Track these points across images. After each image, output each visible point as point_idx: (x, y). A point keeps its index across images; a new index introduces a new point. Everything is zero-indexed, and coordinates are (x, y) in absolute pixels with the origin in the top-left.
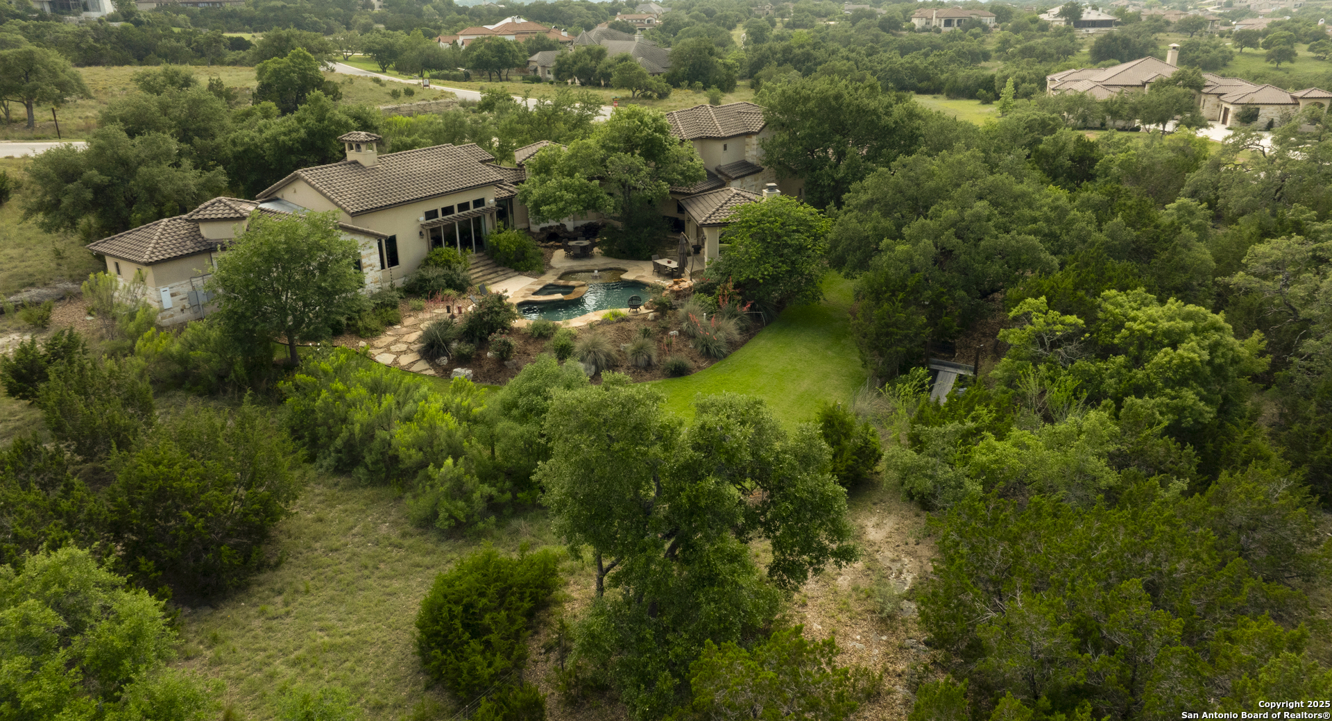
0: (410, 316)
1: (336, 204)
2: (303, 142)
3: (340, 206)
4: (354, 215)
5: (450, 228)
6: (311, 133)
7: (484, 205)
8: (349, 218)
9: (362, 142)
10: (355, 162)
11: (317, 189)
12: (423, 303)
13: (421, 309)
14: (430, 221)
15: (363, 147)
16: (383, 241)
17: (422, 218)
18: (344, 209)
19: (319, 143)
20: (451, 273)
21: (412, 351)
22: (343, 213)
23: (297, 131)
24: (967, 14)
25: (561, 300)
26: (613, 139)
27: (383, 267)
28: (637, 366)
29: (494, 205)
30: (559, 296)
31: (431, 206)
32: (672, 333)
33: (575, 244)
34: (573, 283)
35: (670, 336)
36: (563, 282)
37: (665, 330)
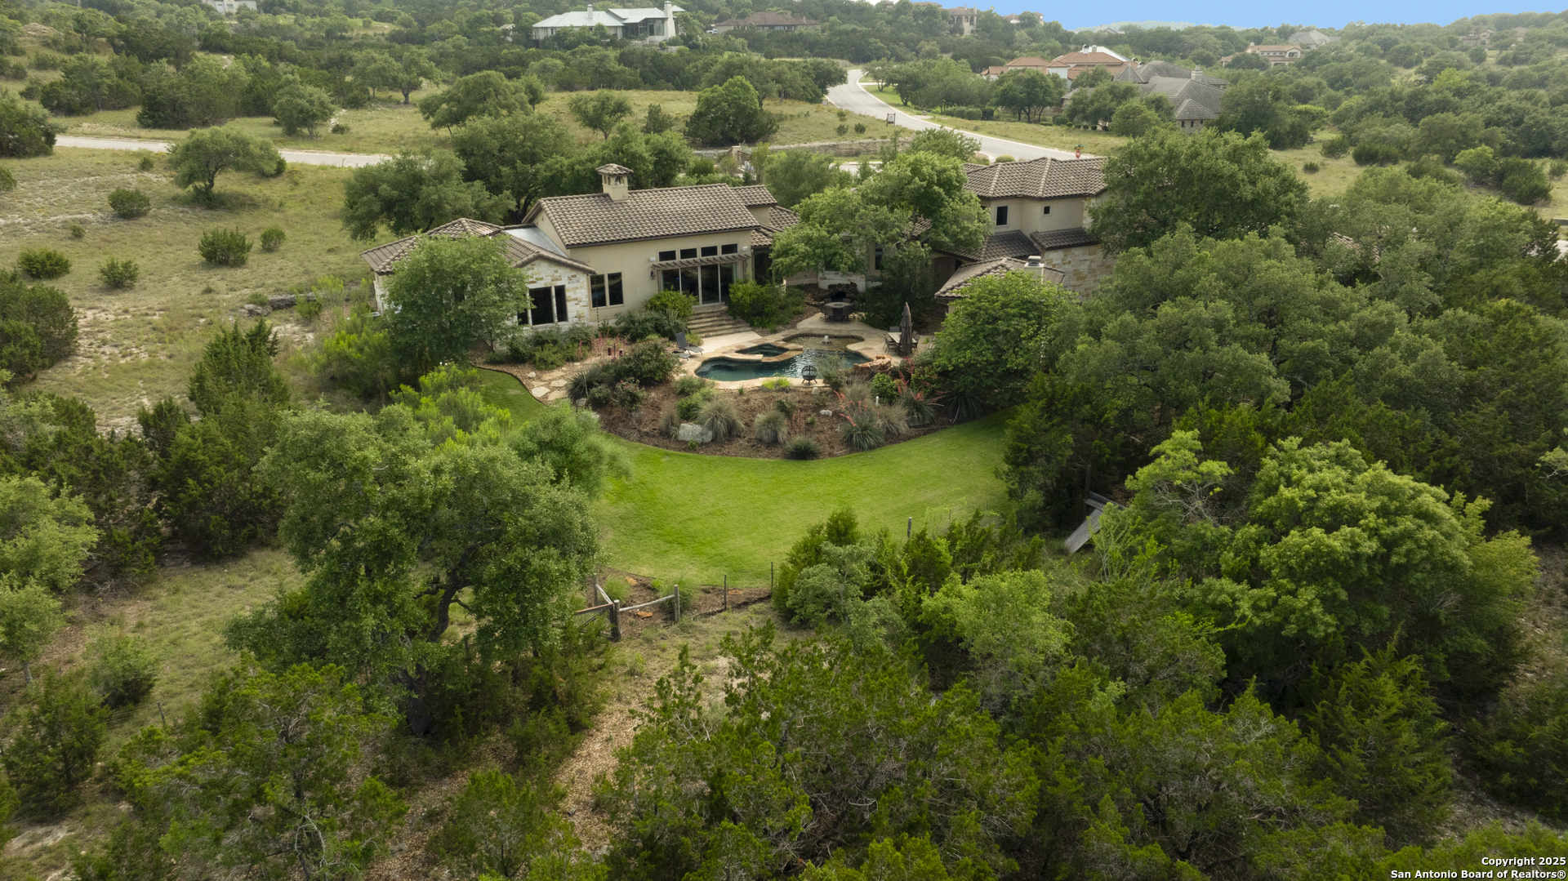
1: (559, 235)
4: (569, 247)
5: (690, 273)
7: (736, 252)
8: (561, 249)
10: (606, 195)
14: (664, 263)
15: (613, 180)
17: (655, 259)
18: (562, 241)
28: (760, 440)
29: (749, 253)
30: (759, 357)
31: (667, 247)
32: (823, 412)
33: (832, 305)
34: (790, 346)
35: (819, 415)
36: (781, 344)
37: (818, 407)
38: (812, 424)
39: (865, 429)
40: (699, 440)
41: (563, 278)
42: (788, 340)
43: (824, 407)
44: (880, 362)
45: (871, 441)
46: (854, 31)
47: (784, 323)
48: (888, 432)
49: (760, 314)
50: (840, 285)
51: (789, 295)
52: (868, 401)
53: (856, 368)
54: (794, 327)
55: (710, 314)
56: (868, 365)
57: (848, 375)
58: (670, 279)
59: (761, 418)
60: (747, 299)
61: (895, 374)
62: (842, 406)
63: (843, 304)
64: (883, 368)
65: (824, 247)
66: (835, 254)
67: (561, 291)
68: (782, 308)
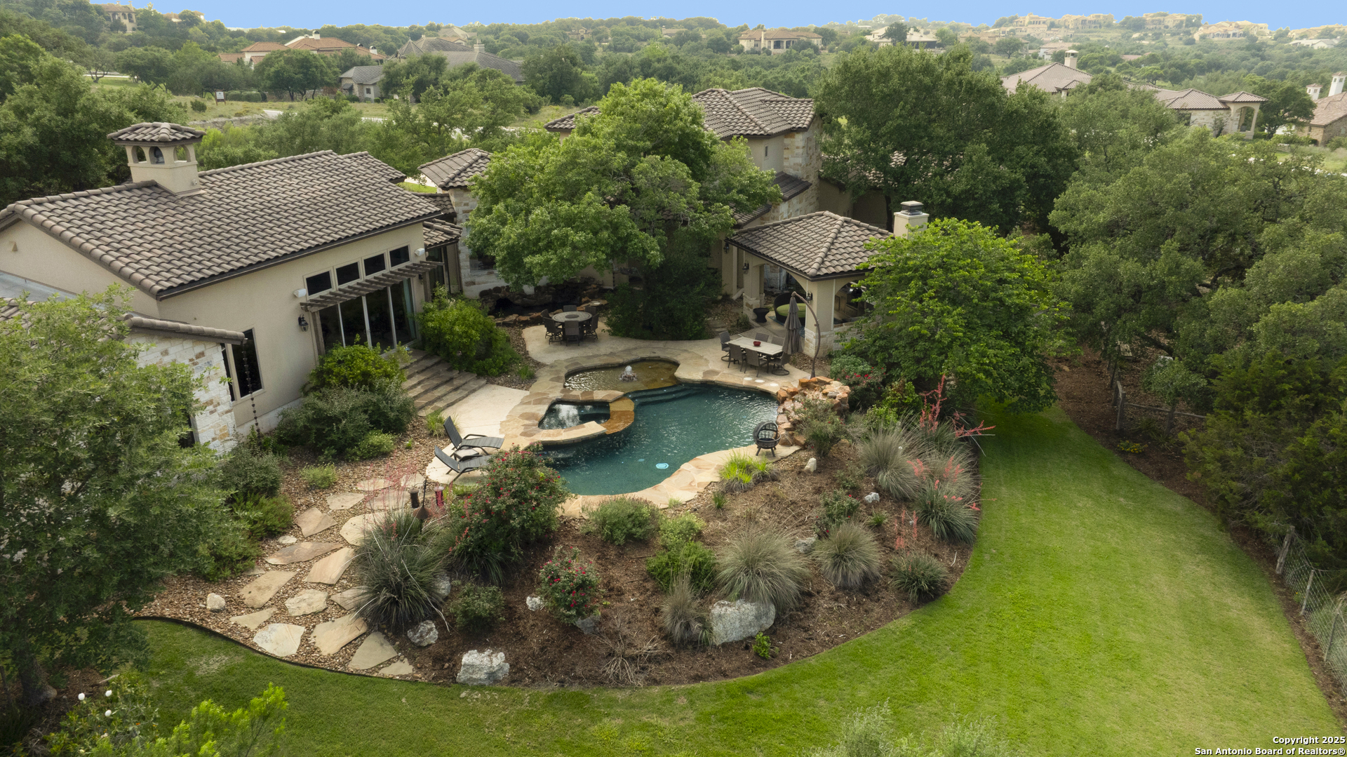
0: (309, 506)
1: (119, 273)
2: (30, 151)
3: (128, 278)
4: (162, 295)
5: (352, 307)
6: (46, 135)
7: (407, 259)
8: (151, 304)
9: (165, 142)
10: (152, 185)
11: (69, 243)
12: (330, 471)
13: (327, 486)
14: (316, 296)
15: (167, 153)
16: (229, 347)
17: (303, 291)
18: (139, 285)
19: (66, 155)
20: (374, 398)
21: (341, 610)
22: (135, 292)
23: (17, 131)
24: (794, 35)
25: (601, 436)
26: (631, 134)
27: (233, 399)
30: (595, 427)
31: (316, 267)
32: (869, 498)
33: (562, 318)
34: (601, 395)
36: (577, 394)
38: (879, 525)
54: (537, 363)
63: (579, 315)
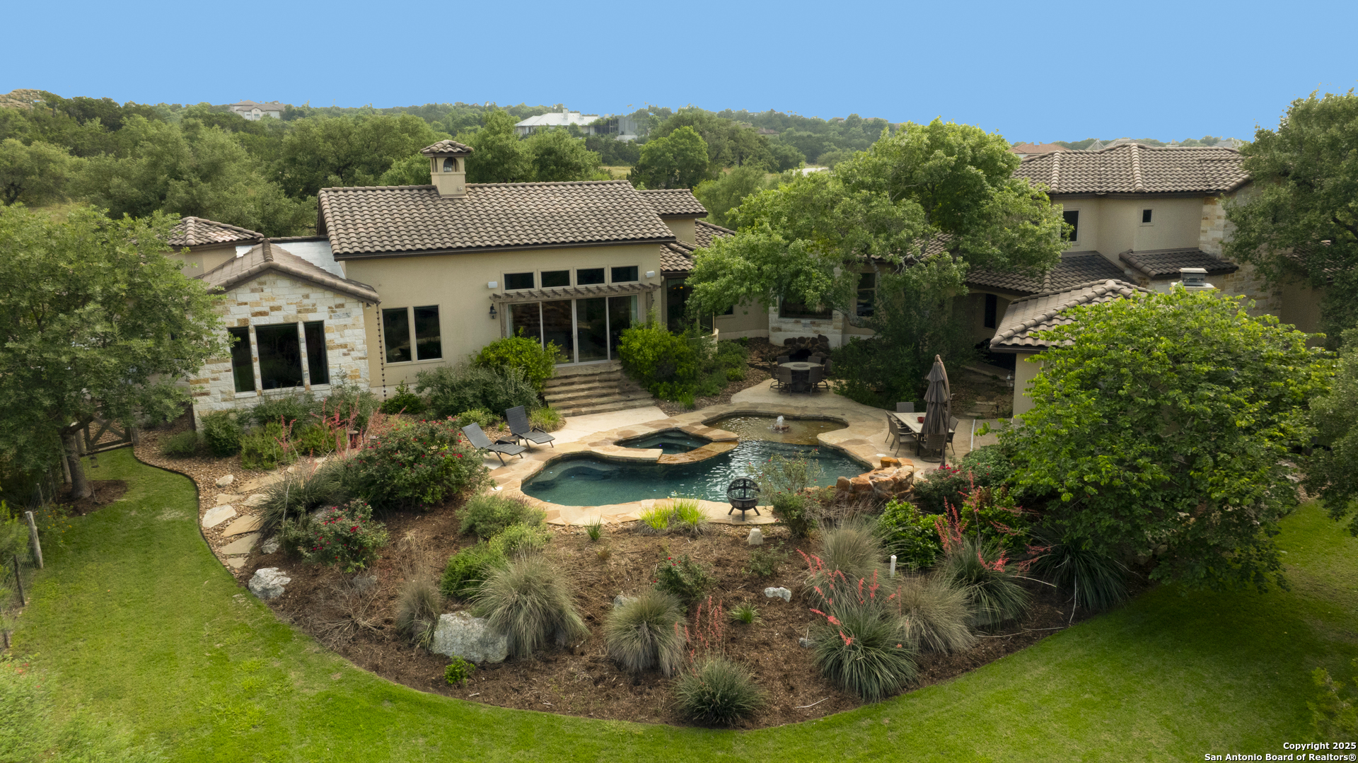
5: (558, 309)
7: (634, 278)
14: (513, 292)
16: (380, 311)
17: (498, 284)
28: (618, 665)
29: (658, 282)
30: (654, 454)
31: (519, 266)
32: (770, 591)
33: (791, 365)
34: (715, 433)
35: (761, 599)
36: (700, 429)
37: (759, 580)
38: (744, 622)
39: (870, 642)
40: (478, 656)
41: (320, 308)
42: (711, 423)
43: (774, 578)
44: (890, 474)
45: (887, 676)
46: (809, 136)
47: (712, 395)
48: (925, 646)
49: (671, 378)
50: (802, 340)
51: (722, 351)
52: (875, 566)
53: (843, 486)
54: (726, 400)
55: (589, 378)
56: (865, 478)
57: (827, 504)
58: (524, 319)
59: (627, 603)
60: (649, 353)
61: (928, 499)
62: (815, 578)
63: (808, 365)
64: (899, 485)
65: (778, 261)
66: (797, 274)
67: (316, 330)
68: (710, 370)
